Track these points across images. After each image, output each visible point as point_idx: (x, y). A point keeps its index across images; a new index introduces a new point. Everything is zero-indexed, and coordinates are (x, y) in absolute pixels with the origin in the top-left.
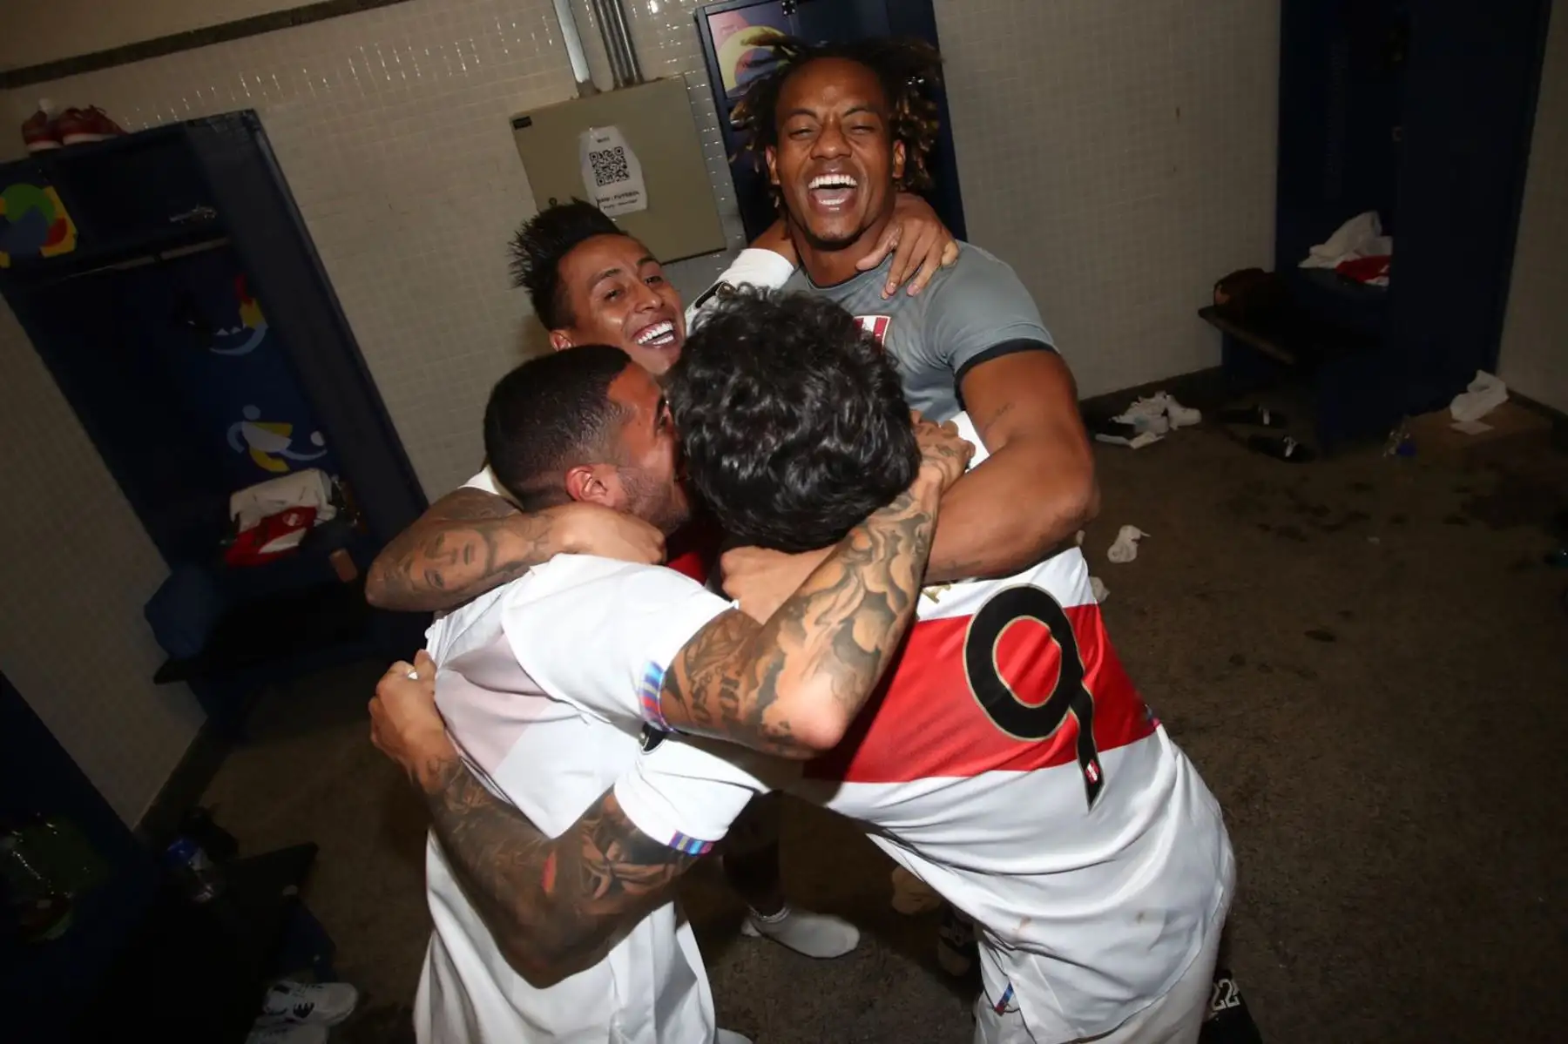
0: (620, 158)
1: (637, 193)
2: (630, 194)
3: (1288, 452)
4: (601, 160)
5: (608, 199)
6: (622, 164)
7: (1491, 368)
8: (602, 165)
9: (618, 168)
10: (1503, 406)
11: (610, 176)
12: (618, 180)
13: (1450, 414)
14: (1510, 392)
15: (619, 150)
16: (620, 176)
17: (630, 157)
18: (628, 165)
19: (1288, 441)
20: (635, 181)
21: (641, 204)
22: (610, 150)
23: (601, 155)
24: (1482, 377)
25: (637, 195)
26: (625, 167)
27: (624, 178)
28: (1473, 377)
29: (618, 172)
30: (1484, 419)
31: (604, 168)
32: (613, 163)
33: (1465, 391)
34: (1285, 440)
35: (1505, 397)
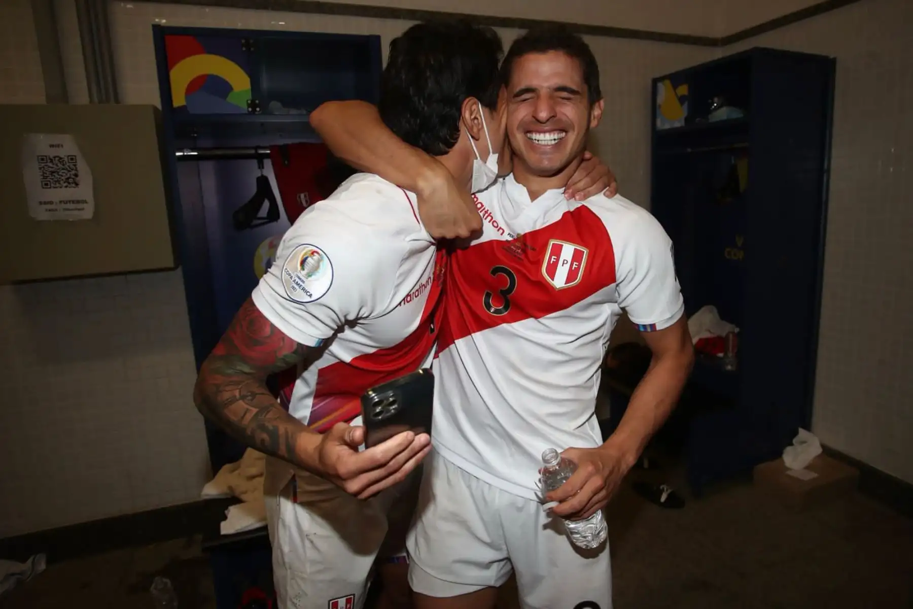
0: (72, 166)
1: (85, 202)
2: (78, 202)
3: (663, 498)
4: (51, 165)
5: (51, 203)
6: (73, 172)
7: (808, 427)
8: (50, 169)
9: (68, 175)
10: (819, 457)
11: (58, 181)
12: (66, 187)
13: (783, 462)
14: (823, 446)
15: (72, 158)
16: (69, 183)
17: (82, 166)
18: (79, 174)
19: (663, 489)
20: (85, 190)
21: (88, 213)
22: (62, 156)
23: (50, 159)
24: (802, 433)
25: (85, 205)
26: (76, 175)
27: (74, 185)
28: (796, 433)
29: (68, 179)
30: (809, 468)
31: (52, 172)
32: (63, 169)
33: (791, 444)
34: (661, 487)
35: (819, 451)
